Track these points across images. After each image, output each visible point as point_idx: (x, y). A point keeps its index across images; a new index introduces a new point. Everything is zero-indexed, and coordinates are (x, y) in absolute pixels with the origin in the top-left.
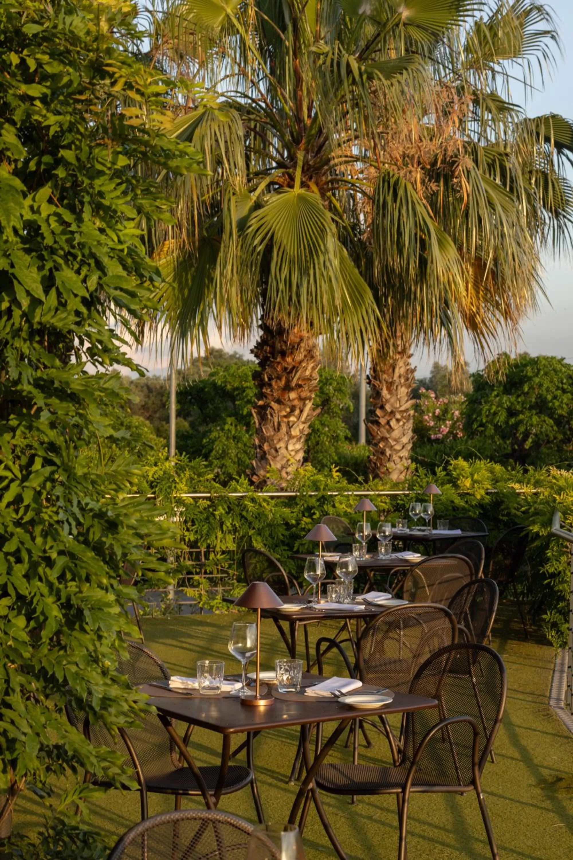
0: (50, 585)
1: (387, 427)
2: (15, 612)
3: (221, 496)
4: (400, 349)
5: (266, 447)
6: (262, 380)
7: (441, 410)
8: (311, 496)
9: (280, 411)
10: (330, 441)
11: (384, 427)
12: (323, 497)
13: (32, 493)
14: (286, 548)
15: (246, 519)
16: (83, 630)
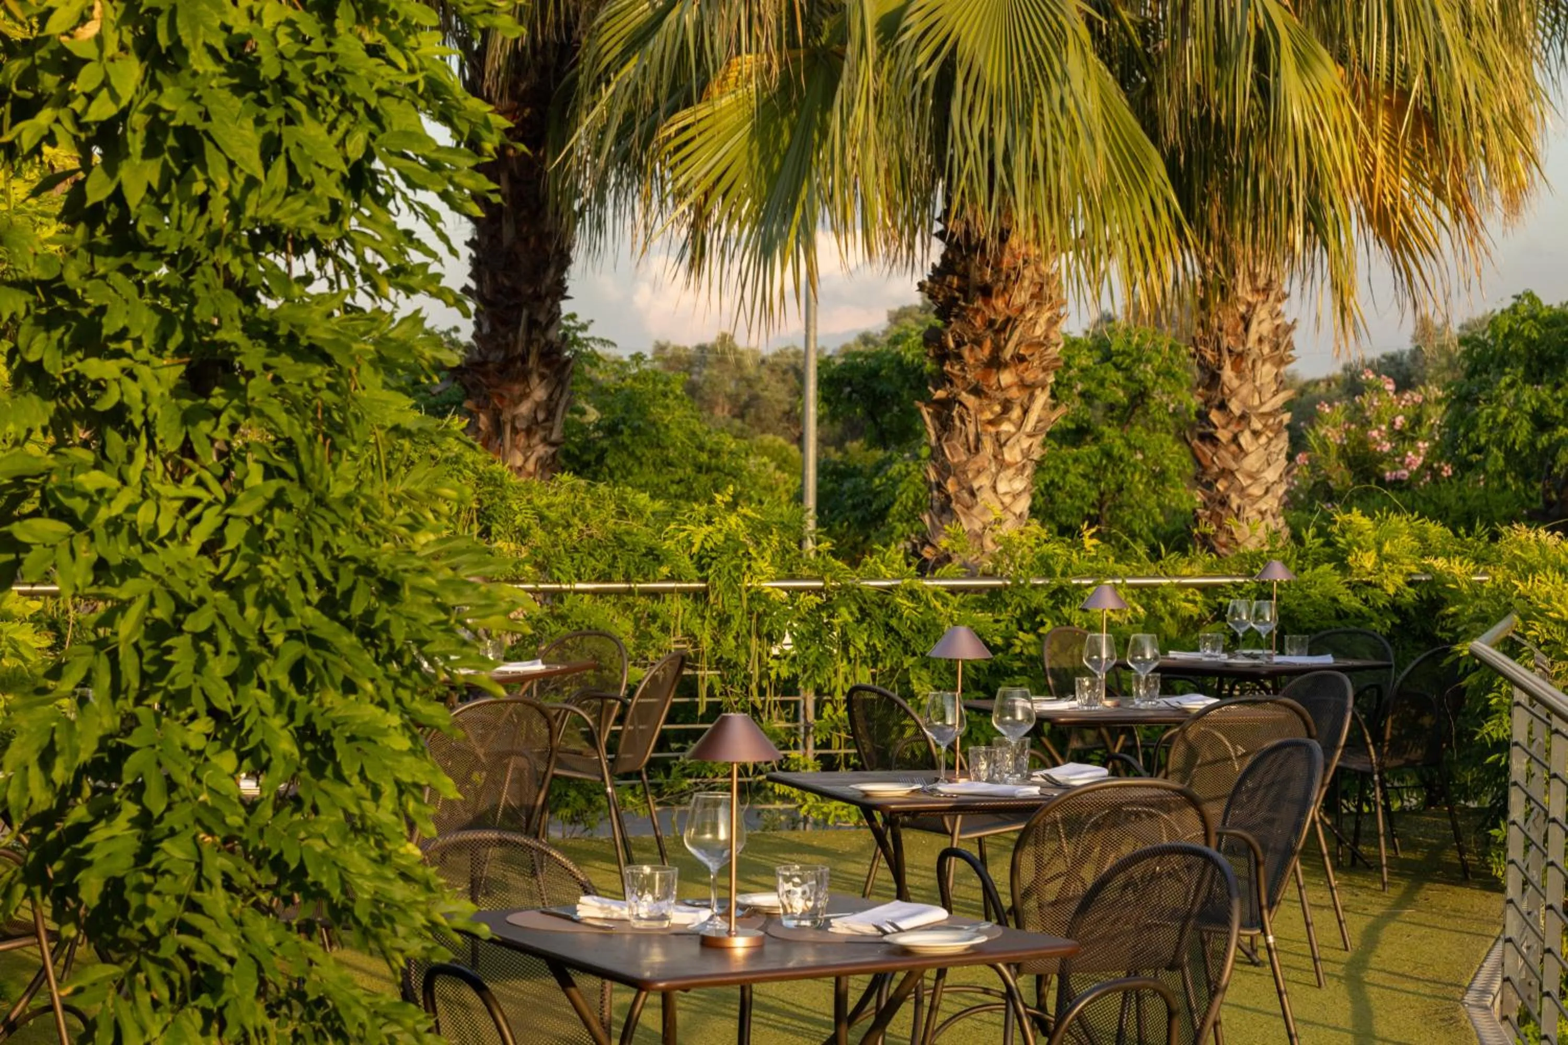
0: (279, 697)
1: (1233, 448)
2: (218, 744)
3: (844, 587)
4: (1261, 282)
5: (951, 486)
6: (943, 346)
7: (1406, 418)
8: (1035, 587)
9: (981, 411)
10: (1148, 483)
11: (1226, 447)
12: (1061, 589)
13: (245, 528)
14: (981, 694)
15: (897, 633)
16: (340, 777)
